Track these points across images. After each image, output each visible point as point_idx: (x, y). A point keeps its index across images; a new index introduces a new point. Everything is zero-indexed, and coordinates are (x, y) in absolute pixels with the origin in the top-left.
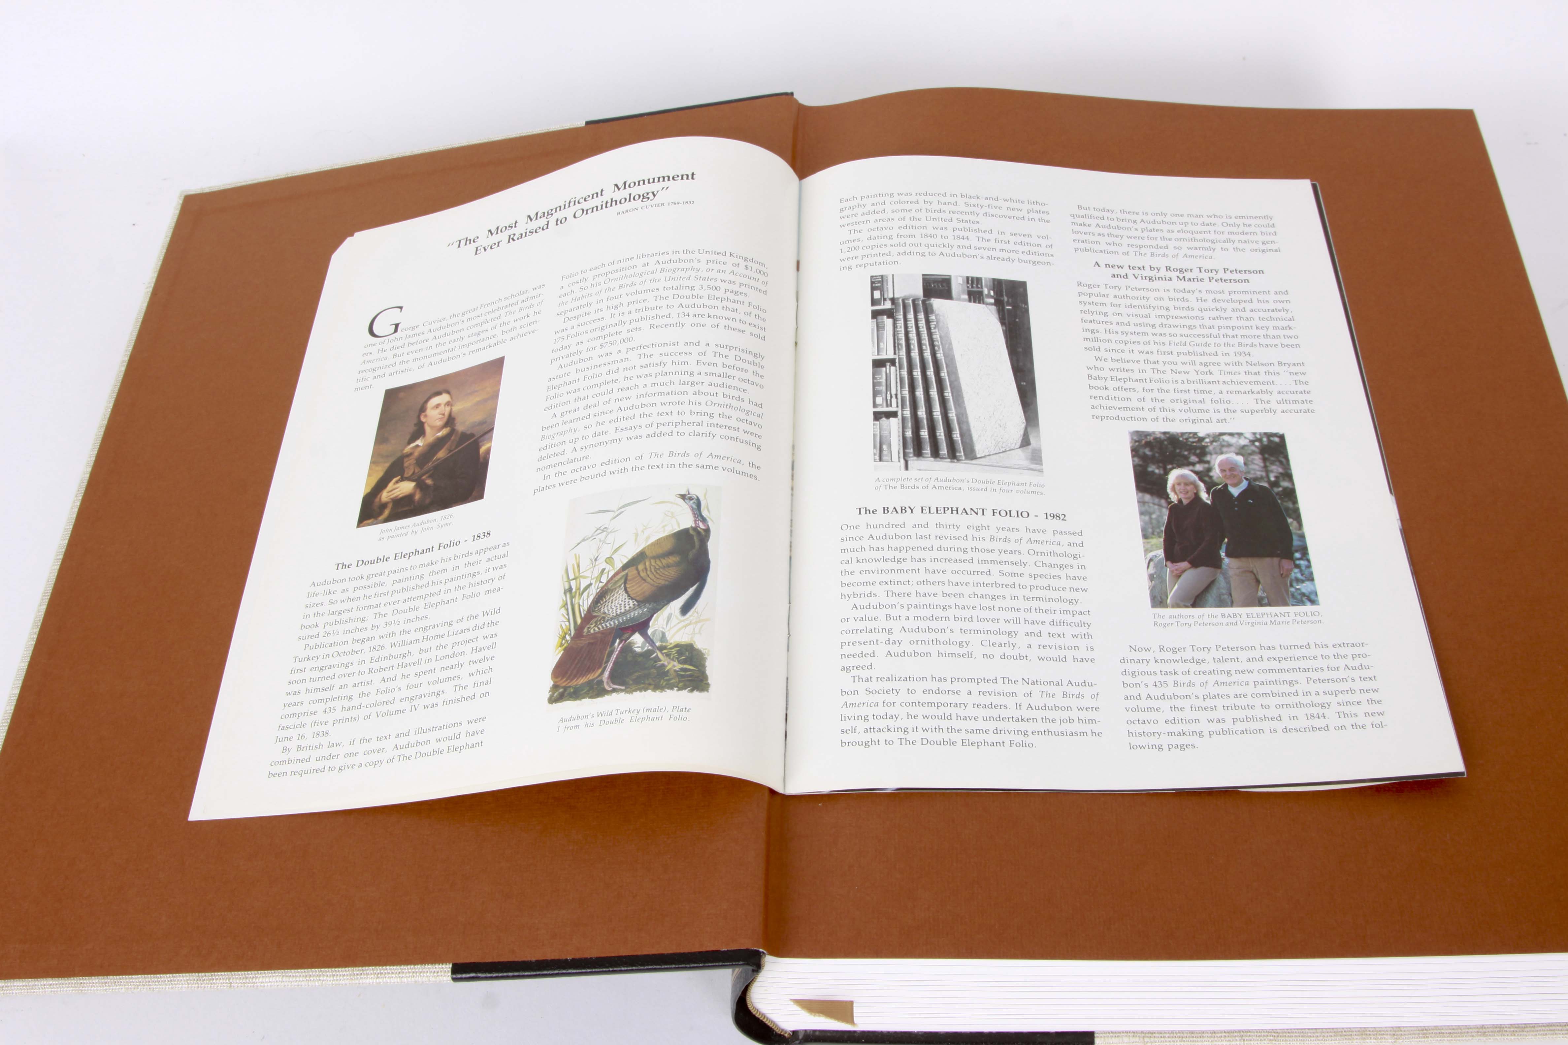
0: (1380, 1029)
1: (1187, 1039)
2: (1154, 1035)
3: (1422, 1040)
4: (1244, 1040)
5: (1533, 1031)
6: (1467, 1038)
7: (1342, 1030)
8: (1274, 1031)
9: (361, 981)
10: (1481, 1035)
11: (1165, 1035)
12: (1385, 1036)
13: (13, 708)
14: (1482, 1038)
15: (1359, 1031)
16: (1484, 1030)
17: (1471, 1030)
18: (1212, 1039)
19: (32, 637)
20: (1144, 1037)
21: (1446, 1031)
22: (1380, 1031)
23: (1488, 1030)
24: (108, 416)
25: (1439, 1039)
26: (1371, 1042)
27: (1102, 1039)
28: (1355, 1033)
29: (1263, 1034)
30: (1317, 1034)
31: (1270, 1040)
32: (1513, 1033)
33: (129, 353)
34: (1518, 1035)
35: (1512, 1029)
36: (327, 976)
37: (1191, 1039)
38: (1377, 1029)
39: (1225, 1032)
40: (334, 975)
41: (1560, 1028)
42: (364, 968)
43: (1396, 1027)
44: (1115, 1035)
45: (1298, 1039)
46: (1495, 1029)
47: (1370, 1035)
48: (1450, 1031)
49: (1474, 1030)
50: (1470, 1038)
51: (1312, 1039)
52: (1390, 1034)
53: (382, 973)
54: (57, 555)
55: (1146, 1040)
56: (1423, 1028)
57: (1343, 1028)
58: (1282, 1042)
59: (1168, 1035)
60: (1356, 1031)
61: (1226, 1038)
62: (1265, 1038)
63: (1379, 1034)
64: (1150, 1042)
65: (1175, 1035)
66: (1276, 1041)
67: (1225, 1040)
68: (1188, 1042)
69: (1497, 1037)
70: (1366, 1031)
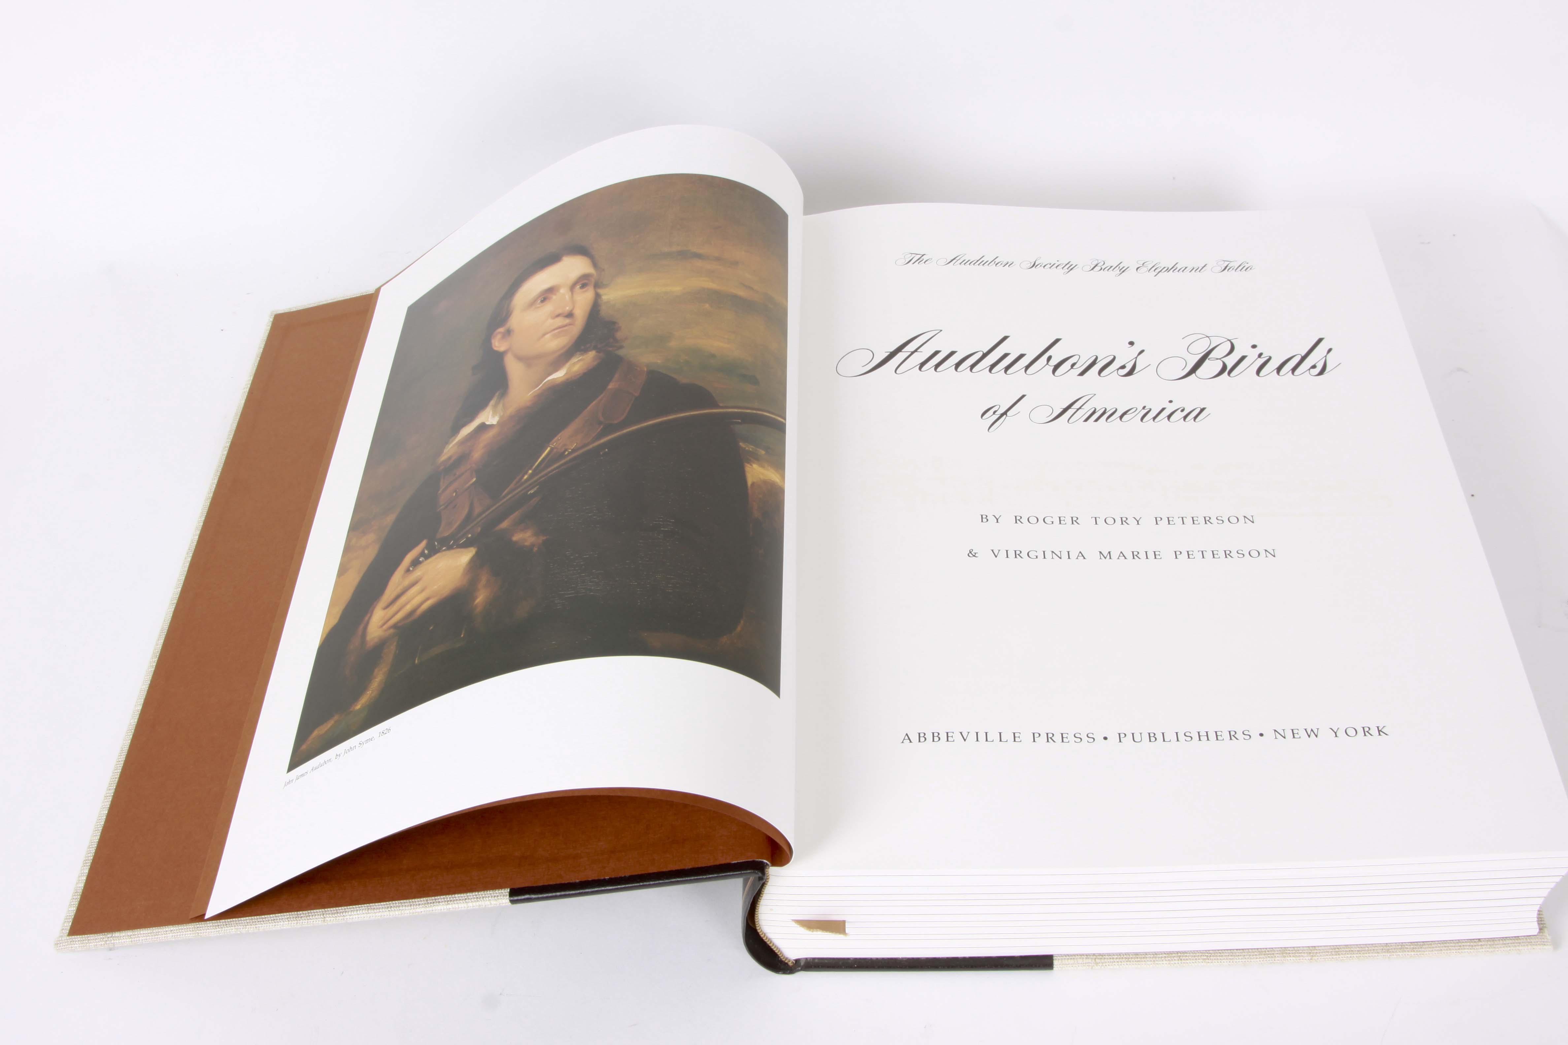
0: (1299, 949)
1: (1133, 960)
2: (1104, 957)
3: (1334, 957)
4: (1181, 960)
5: (1430, 948)
6: (1374, 955)
7: (1265, 950)
8: (1207, 951)
9: (434, 909)
10: (1385, 952)
11: (1113, 957)
12: (1303, 954)
13: (136, 720)
14: (1386, 954)
15: (1280, 951)
16: (1388, 948)
17: (1376, 948)
18: (1154, 959)
19: (152, 665)
20: (1095, 959)
21: (1355, 949)
22: (1298, 950)
23: (1392, 947)
24: (213, 490)
25: (1349, 956)
26: (1290, 960)
27: (1060, 961)
28: (1276, 952)
29: (1197, 954)
30: (1244, 954)
31: (1204, 959)
32: (1413, 950)
33: (230, 440)
34: (1417, 951)
35: (1412, 947)
37: (1136, 959)
38: (1296, 949)
39: (1165, 954)
40: (411, 905)
41: (1454, 945)
42: (436, 897)
43: (1312, 947)
44: (1071, 957)
45: (1228, 957)
46: (1397, 947)
47: (1289, 953)
48: (1358, 949)
49: (1379, 948)
50: (1376, 955)
51: (1240, 957)
52: (1307, 953)
53: (451, 901)
54: (172, 600)
55: (1097, 961)
56: (1335, 947)
57: (1266, 948)
58: (1214, 961)
59: (1116, 956)
60: (1277, 951)
61: (1166, 959)
62: (1199, 957)
63: (1298, 953)
64: (1101, 964)
65: (1122, 956)
66: (1209, 961)
67: (1165, 962)
68: (1133, 964)
69: (1399, 953)
70: (1286, 950)
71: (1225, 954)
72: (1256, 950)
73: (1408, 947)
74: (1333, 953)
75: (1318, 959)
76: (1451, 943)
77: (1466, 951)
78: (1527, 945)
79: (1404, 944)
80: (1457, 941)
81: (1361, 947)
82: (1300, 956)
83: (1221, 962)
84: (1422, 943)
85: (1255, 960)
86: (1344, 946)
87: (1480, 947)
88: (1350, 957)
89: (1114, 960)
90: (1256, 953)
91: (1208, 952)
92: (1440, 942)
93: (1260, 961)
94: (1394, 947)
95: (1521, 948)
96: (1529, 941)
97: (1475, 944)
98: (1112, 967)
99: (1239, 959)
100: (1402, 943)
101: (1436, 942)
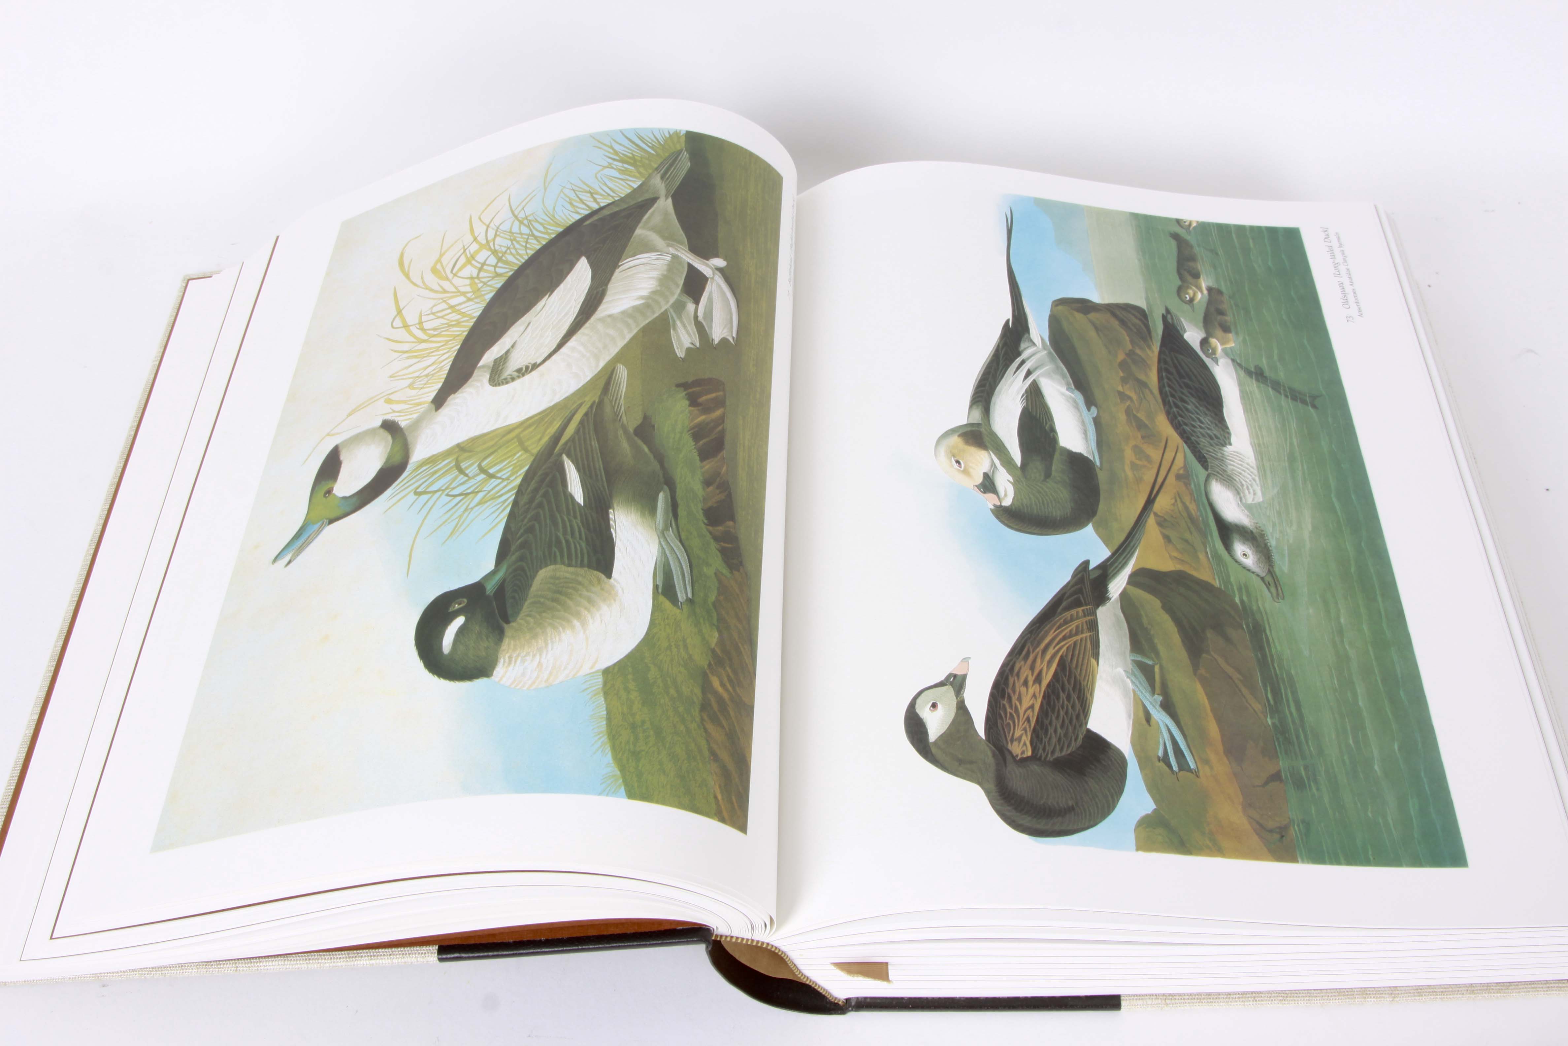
0: (1379, 989)
1: (1205, 1000)
2: (1175, 997)
3: (1417, 998)
4: (1256, 1001)
5: (1517, 989)
6: (1458, 996)
7: (1344, 990)
10: (1470, 993)
11: (1184, 997)
12: (1384, 995)
14: (1471, 995)
15: (1360, 991)
16: (1473, 989)
17: (1461, 989)
18: (1227, 1000)
20: (1165, 999)
21: (1439, 990)
22: (1379, 991)
23: (1476, 988)
25: (1432, 997)
26: (1371, 1001)
27: (1128, 1001)
28: (1356, 993)
29: (1273, 995)
30: (1322, 995)
31: (1280, 1000)
32: (1499, 991)
34: (1504, 993)
35: (1498, 988)
37: (1209, 1000)
38: (1376, 989)
39: (1239, 994)
41: (1541, 986)
43: (1393, 987)
44: (1139, 997)
45: (1305, 998)
46: (1482, 988)
48: (1442, 990)
49: (1464, 989)
50: (1461, 996)
51: (1318, 998)
52: (1388, 994)
53: (374, 956)
55: (1168, 1001)
56: (1417, 987)
57: (1345, 989)
58: (1291, 1003)
59: (1188, 997)
60: (1357, 991)
61: (1241, 1000)
62: (1275, 998)
63: (1379, 994)
64: (1172, 1005)
65: (1194, 997)
66: (1286, 1003)
67: (1239, 1003)
68: (1205, 1006)
69: (1485, 995)
70: (1367, 991)
71: (1303, 995)
72: (1335, 991)
73: (1494, 988)
74: (1416, 994)
75: (1399, 1000)
76: (1539, 984)
77: (1554, 992)
79: (1489, 984)
80: (1545, 982)
81: (1445, 988)
82: (1380, 997)
83: (1297, 1004)
84: (1508, 984)
85: (1334, 1001)
86: (1427, 987)
88: (1434, 998)
89: (1186, 1000)
90: (1334, 994)
91: (1284, 992)
92: (1527, 983)
93: (1339, 1002)
94: (1480, 988)
97: (1564, 985)
98: (1183, 1008)
99: (1317, 1000)
100: (1488, 983)
101: (1524, 983)
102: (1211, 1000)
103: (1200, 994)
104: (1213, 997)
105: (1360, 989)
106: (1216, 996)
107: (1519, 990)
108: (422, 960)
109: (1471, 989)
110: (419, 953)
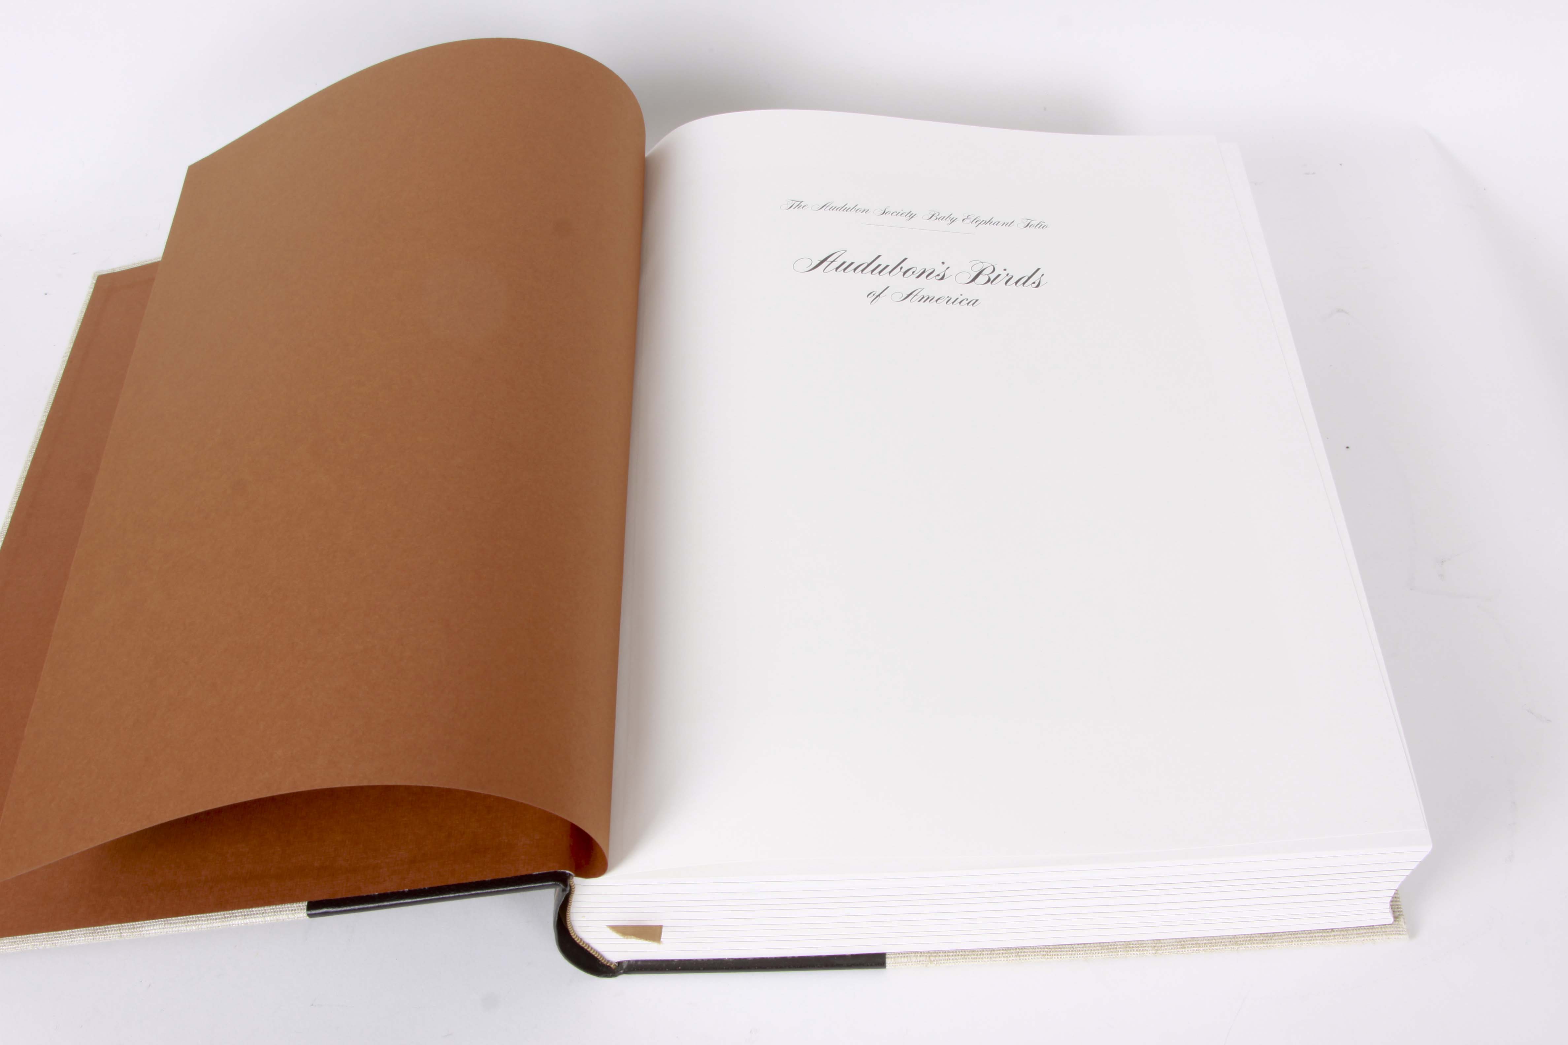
0: (1143, 942)
1: (969, 956)
2: (939, 954)
3: (1179, 950)
4: (1019, 956)
5: (1280, 939)
6: (1221, 948)
7: (1107, 944)
8: (1047, 947)
9: (231, 923)
10: (1233, 944)
11: (948, 954)
12: (1146, 948)
14: (1234, 947)
17: (1224, 940)
18: (991, 956)
20: (930, 956)
21: (1202, 942)
22: (1143, 944)
23: (1240, 939)
25: (1195, 949)
26: (1134, 954)
27: (893, 959)
28: (1119, 946)
29: (1037, 950)
31: (1043, 955)
32: (1262, 942)
34: (1267, 943)
35: (1261, 938)
36: (202, 920)
37: (972, 956)
38: (1140, 942)
39: (1003, 950)
40: (208, 920)
41: (1305, 935)
42: (233, 911)
43: (1157, 940)
44: (904, 955)
45: (1068, 953)
46: (1246, 939)
47: (1133, 947)
48: (1205, 942)
49: (1227, 940)
50: (1224, 947)
51: (1081, 952)
52: (1151, 946)
53: (248, 915)
55: (932, 958)
56: (1181, 940)
57: (1109, 943)
58: (1054, 957)
59: (952, 954)
60: (1120, 945)
61: (1004, 955)
62: (1038, 953)
63: (1142, 947)
64: (936, 962)
65: (958, 953)
66: (1049, 957)
67: (1002, 959)
68: (969, 962)
69: (1248, 946)
70: (1130, 944)
71: (1066, 949)
72: (1098, 944)
73: (1258, 939)
74: (1179, 946)
75: (1162, 953)
76: (1303, 934)
77: (1317, 941)
78: (1382, 935)
79: (1253, 935)
80: (1309, 932)
81: (1208, 940)
82: (1144, 950)
83: (1061, 958)
84: (1272, 935)
85: (1097, 955)
86: (1190, 939)
87: (1332, 937)
88: (1197, 950)
89: (950, 957)
90: (1098, 948)
92: (1290, 933)
93: (1102, 956)
94: (1243, 939)
95: (1375, 938)
96: (1383, 930)
97: (1328, 934)
98: (947, 965)
99: (1080, 954)
100: (1251, 934)
101: (1287, 933)
102: (975, 956)
103: (964, 951)
104: (977, 953)
105: (1123, 943)
106: (980, 953)
107: (1282, 940)
108: (293, 917)
109: (1235, 940)
110: (289, 910)
